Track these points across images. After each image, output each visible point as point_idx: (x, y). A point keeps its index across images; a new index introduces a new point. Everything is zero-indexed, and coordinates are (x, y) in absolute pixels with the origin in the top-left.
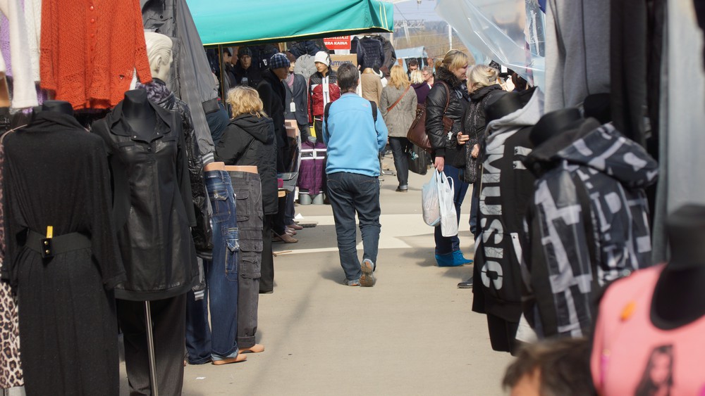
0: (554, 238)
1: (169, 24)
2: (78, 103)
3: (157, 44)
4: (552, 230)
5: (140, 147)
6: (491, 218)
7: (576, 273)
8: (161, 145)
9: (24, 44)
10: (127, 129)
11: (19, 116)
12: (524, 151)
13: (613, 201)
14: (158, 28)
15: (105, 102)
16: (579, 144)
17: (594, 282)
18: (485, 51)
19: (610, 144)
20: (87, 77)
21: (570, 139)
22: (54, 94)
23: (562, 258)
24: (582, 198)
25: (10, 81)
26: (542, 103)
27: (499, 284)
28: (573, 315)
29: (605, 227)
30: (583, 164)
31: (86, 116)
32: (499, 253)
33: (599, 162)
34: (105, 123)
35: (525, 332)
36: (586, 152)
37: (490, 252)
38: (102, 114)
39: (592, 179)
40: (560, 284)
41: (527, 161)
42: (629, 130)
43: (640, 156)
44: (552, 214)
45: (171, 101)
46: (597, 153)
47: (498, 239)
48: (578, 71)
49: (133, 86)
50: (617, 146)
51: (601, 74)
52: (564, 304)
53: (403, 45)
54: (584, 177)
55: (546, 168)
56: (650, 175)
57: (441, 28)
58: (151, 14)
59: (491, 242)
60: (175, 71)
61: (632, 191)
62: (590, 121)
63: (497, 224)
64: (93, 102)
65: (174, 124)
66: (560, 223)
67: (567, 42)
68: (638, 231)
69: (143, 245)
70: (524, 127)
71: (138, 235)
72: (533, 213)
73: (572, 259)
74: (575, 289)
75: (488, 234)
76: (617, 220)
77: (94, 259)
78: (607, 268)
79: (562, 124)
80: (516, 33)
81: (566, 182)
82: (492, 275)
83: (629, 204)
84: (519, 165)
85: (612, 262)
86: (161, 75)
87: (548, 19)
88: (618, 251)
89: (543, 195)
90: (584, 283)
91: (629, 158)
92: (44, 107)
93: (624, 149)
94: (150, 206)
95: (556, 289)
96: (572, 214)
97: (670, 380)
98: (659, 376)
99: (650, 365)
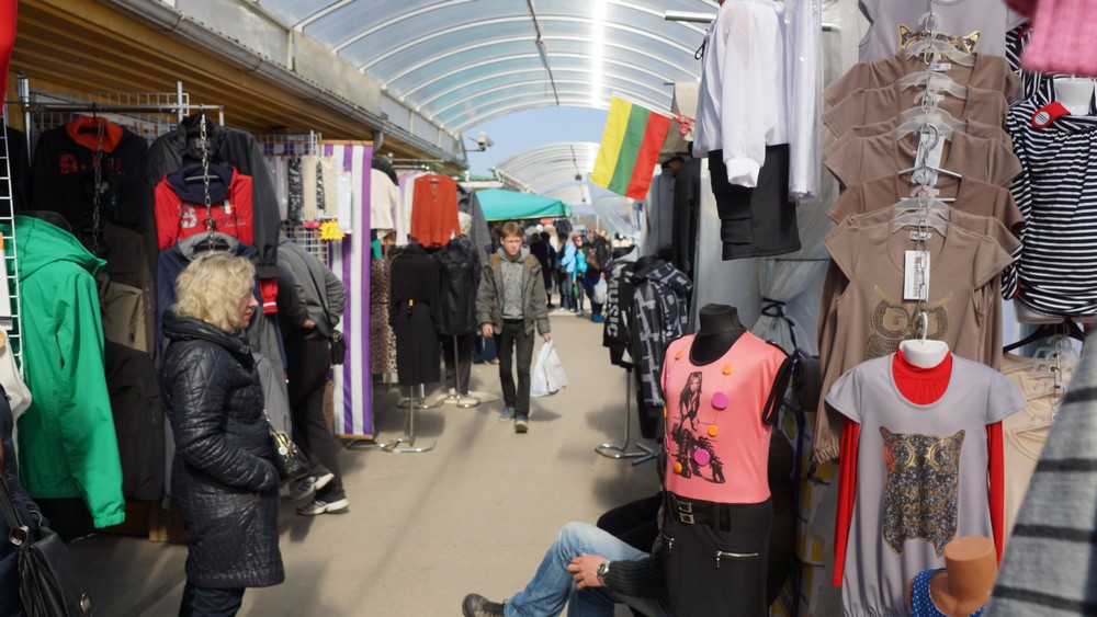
0: (642, 315)
1: (470, 210)
2: (427, 244)
3: (464, 218)
4: (642, 311)
5: (455, 265)
6: (613, 304)
7: (652, 332)
8: (464, 265)
9: (402, 216)
11: (400, 249)
12: (631, 274)
13: (671, 299)
14: (466, 211)
15: (440, 244)
16: (656, 272)
17: (660, 337)
18: (613, 227)
19: (670, 272)
20: (432, 232)
21: (653, 269)
22: (416, 239)
23: (646, 325)
24: (657, 297)
25: (395, 232)
26: (638, 252)
27: (615, 334)
28: (650, 352)
29: (666, 311)
30: (658, 281)
31: (430, 250)
32: (616, 320)
33: (665, 281)
34: (439, 254)
35: (626, 357)
36: (659, 276)
37: (612, 319)
38: (438, 249)
39: (661, 288)
40: (644, 337)
41: (630, 278)
42: (680, 266)
43: (684, 278)
44: (642, 304)
46: (664, 276)
47: (616, 313)
48: (656, 238)
49: (453, 237)
51: (667, 239)
52: (646, 346)
53: (576, 224)
54: (658, 287)
55: (640, 282)
56: (689, 288)
57: (594, 217)
58: (463, 205)
59: (612, 315)
60: (473, 231)
61: (680, 295)
62: (662, 261)
63: (616, 307)
64: (434, 244)
66: (645, 308)
67: (652, 225)
68: (682, 314)
69: (455, 309)
70: (629, 263)
71: (452, 305)
72: (633, 303)
73: (651, 325)
74: (651, 339)
75: (611, 311)
76: (672, 308)
77: (431, 316)
78: (667, 331)
79: (648, 262)
80: (627, 220)
81: (649, 289)
82: (613, 330)
83: (678, 301)
84: (627, 280)
85: (669, 328)
86: (465, 233)
87: (643, 215)
88: (672, 323)
89: (638, 295)
90: (656, 337)
91: (679, 279)
93: (677, 275)
94: (458, 293)
95: (642, 339)
96: (651, 304)
97: (699, 390)
98: (694, 387)
99: (689, 382)
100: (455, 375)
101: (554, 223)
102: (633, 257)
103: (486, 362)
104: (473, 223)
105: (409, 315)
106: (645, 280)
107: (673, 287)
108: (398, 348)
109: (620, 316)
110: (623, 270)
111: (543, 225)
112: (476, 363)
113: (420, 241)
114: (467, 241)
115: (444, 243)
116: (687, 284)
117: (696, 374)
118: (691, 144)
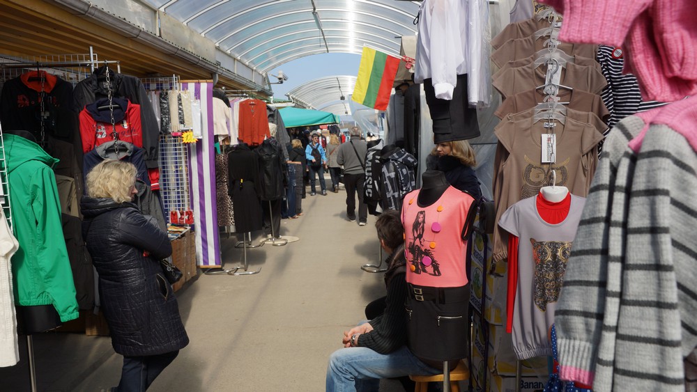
0: (388, 182)
1: (276, 121)
2: (249, 144)
3: (272, 127)
4: (387, 179)
5: (267, 156)
6: (369, 177)
7: (394, 192)
8: (274, 156)
9: (234, 126)
10: (264, 151)
11: (233, 148)
12: (379, 157)
13: (404, 171)
14: (272, 122)
15: (257, 143)
16: (395, 154)
17: (399, 195)
18: (366, 129)
19: (404, 155)
20: (252, 136)
21: (392, 153)
22: (242, 141)
23: (390, 188)
24: (396, 170)
25: (230, 137)
26: (383, 143)
27: (371, 195)
28: (393, 204)
29: (402, 179)
30: (396, 160)
31: (253, 147)
32: (371, 187)
33: (400, 160)
34: (257, 149)
35: (379, 209)
36: (397, 157)
37: (368, 186)
38: (257, 147)
40: (389, 195)
41: (379, 160)
42: (410, 151)
43: (412, 158)
44: (387, 175)
45: (276, 143)
46: (399, 158)
47: (371, 182)
48: (394, 134)
49: (265, 139)
50: (406, 155)
51: (401, 135)
52: (390, 201)
53: (342, 128)
54: (396, 164)
55: (385, 162)
56: (415, 164)
57: (353, 123)
58: (270, 118)
59: (369, 183)
60: (277, 134)
61: (410, 168)
62: (398, 148)
63: (370, 178)
64: (254, 143)
65: (277, 150)
66: (389, 177)
67: (390, 126)
68: (412, 180)
69: (269, 184)
70: (378, 150)
71: (267, 182)
72: (382, 174)
73: (393, 188)
74: (393, 196)
75: (368, 181)
76: (405, 176)
77: (255, 188)
78: (403, 191)
79: (390, 149)
80: (375, 124)
81: (391, 165)
82: (369, 193)
83: (409, 172)
84: (377, 161)
85: (404, 189)
86: (273, 136)
87: (384, 121)
88: (405, 186)
89: (384, 169)
90: (396, 195)
91: (409, 159)
92: (240, 145)
93: (408, 156)
94: (271, 173)
95: (388, 197)
96: (393, 175)
97: (424, 222)
98: (420, 220)
99: (418, 217)
100: (271, 226)
101: (328, 128)
102: (380, 147)
103: (290, 218)
104: (278, 129)
105: (241, 188)
106: (389, 159)
107: (406, 164)
108: (234, 210)
109: (373, 184)
110: (374, 155)
111: (322, 129)
112: (283, 218)
113: (245, 142)
114: (274, 141)
115: (260, 143)
116: (413, 162)
117: (422, 213)
118: (413, 74)
